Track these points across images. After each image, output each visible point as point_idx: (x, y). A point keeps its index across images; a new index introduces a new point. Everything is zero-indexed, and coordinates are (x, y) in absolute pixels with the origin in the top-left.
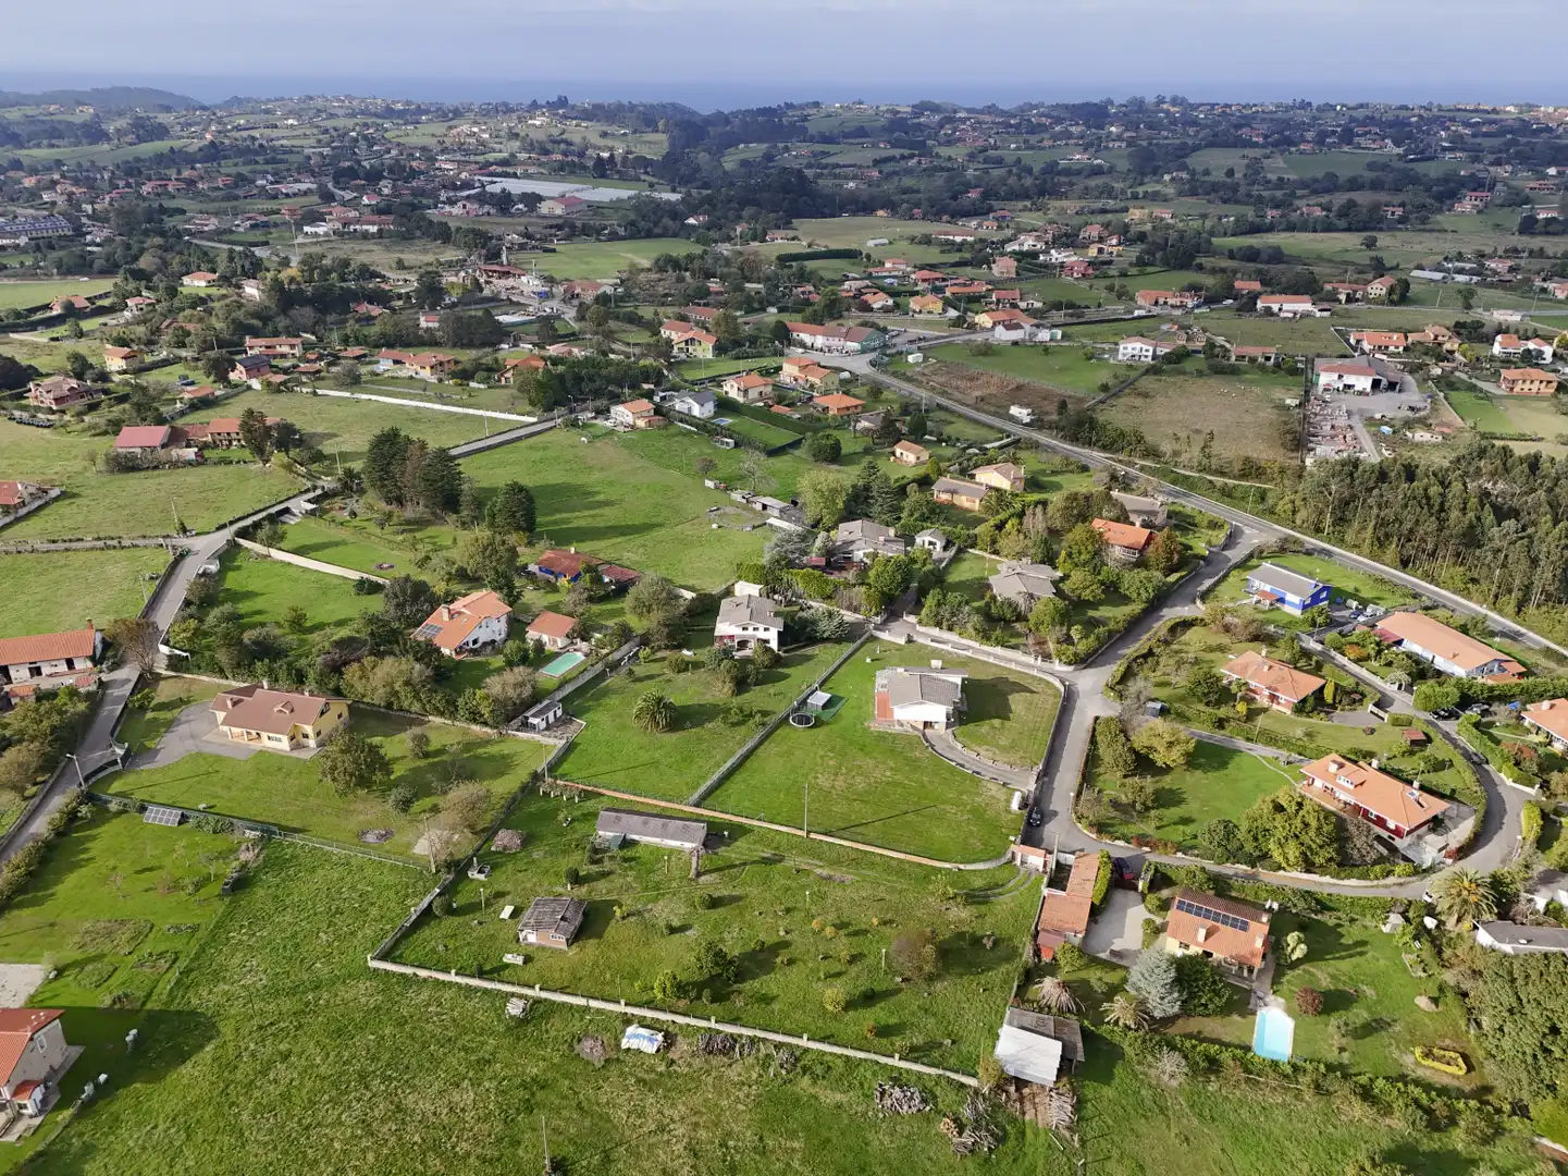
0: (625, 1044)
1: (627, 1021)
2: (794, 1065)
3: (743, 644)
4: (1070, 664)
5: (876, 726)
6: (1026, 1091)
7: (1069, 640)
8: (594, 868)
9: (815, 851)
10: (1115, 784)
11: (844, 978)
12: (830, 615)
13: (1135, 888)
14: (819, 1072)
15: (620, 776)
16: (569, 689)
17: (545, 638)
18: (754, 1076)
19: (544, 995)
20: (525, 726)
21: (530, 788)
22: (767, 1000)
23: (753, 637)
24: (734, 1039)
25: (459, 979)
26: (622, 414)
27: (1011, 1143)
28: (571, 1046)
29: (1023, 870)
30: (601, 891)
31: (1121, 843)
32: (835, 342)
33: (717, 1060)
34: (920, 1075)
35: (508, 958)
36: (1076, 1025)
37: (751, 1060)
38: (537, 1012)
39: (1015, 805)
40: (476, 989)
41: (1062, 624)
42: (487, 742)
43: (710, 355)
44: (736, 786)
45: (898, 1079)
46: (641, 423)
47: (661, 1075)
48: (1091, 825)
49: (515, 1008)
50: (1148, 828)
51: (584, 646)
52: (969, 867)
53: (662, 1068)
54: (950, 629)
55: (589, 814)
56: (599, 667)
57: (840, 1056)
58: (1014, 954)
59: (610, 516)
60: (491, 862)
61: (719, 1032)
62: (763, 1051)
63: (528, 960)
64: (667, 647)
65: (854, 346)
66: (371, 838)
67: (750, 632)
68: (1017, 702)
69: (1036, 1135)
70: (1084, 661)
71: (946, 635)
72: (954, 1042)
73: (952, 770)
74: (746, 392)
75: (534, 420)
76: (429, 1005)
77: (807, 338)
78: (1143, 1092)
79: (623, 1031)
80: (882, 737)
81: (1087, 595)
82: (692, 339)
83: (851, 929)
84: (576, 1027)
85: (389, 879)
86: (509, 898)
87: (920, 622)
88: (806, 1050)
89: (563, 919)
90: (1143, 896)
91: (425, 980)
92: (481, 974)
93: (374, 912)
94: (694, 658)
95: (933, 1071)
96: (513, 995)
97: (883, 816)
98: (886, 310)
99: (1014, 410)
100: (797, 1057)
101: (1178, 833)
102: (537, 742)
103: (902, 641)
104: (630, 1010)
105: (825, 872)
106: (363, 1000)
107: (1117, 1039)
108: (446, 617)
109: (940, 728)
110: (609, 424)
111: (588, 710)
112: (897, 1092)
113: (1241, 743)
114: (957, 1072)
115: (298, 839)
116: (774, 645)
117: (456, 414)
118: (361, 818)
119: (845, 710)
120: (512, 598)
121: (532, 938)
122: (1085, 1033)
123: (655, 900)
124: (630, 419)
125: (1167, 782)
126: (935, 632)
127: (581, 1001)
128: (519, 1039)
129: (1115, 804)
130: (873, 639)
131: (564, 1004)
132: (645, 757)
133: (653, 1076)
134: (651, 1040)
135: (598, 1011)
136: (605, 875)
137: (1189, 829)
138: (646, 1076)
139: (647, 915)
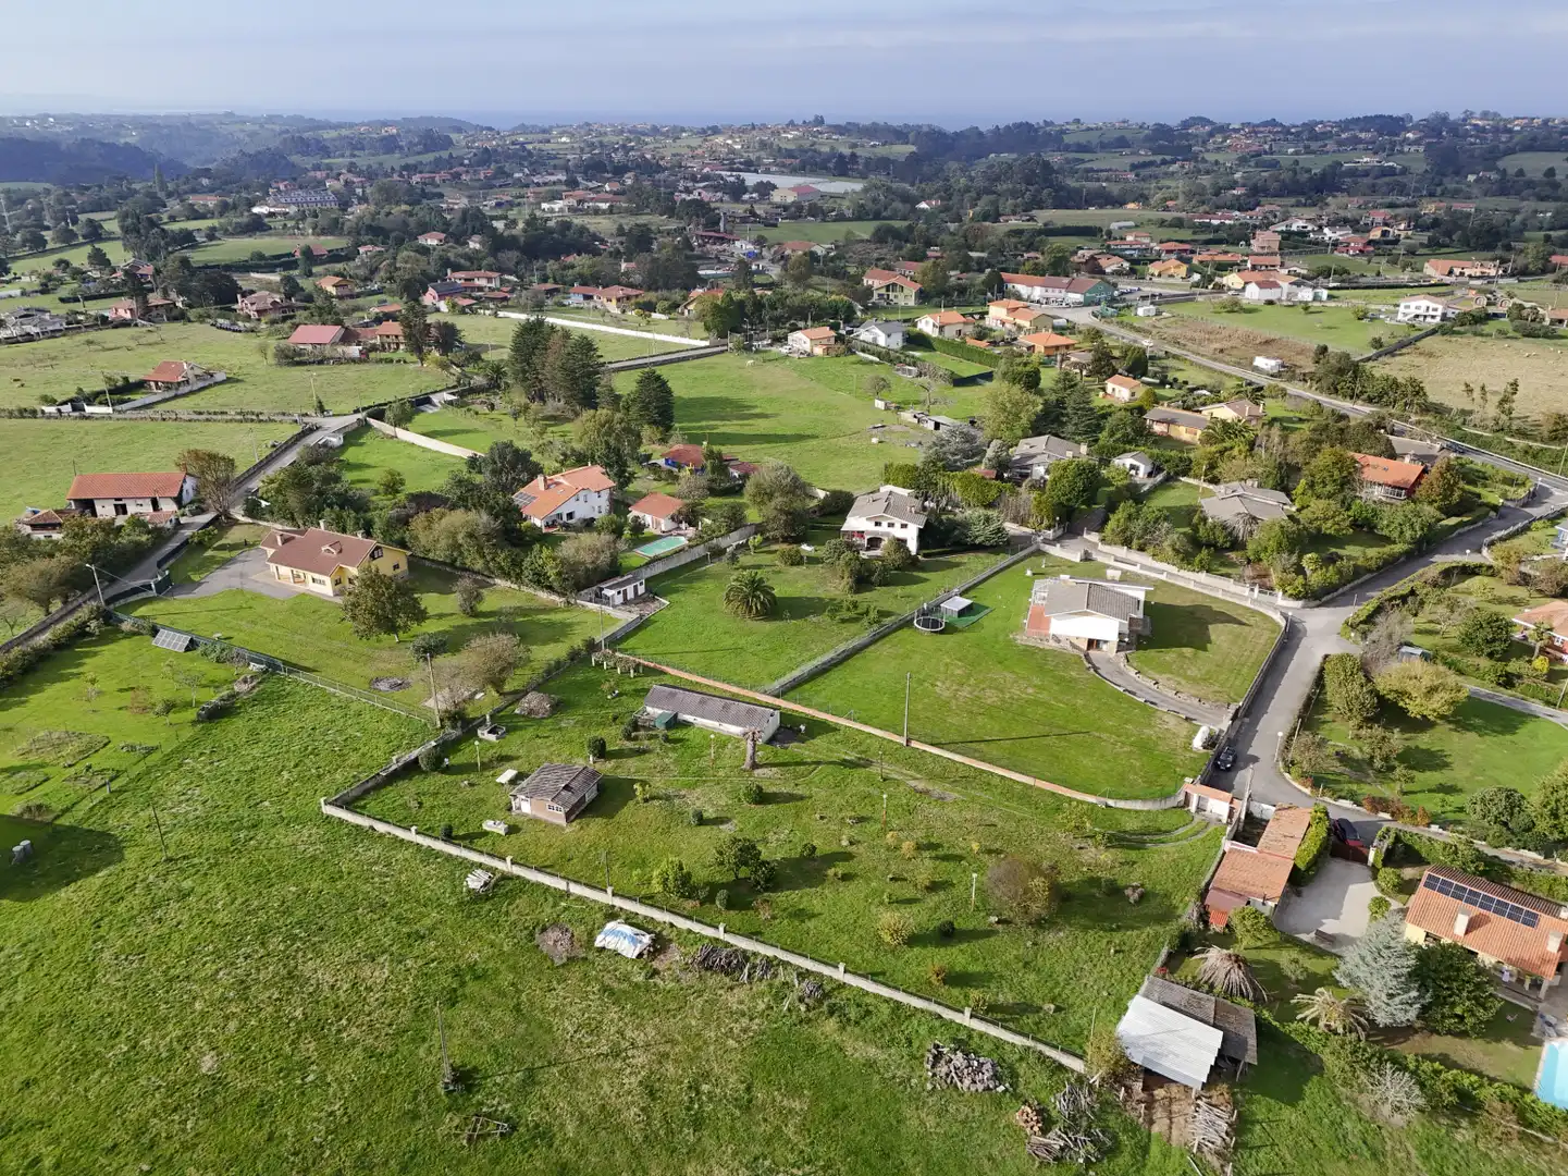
0: (599, 942)
1: (612, 914)
2: (820, 1002)
3: (874, 542)
4: (1296, 597)
5: (1021, 639)
6: (1159, 1093)
7: (1300, 570)
8: (630, 745)
9: (915, 762)
10: (1343, 734)
11: (915, 908)
12: (988, 520)
13: (1363, 859)
14: (852, 1016)
15: (692, 658)
16: (659, 569)
17: (648, 519)
18: (762, 1006)
19: (517, 870)
20: (599, 598)
21: (578, 658)
22: (801, 915)
23: (887, 534)
24: (746, 956)
25: (420, 840)
26: (800, 340)
27: (1124, 1159)
28: (532, 935)
29: (1198, 818)
30: (629, 768)
31: (1346, 803)
32: (1054, 294)
33: (713, 980)
34: (999, 1044)
35: (488, 825)
36: (1251, 1014)
37: (763, 986)
38: (501, 887)
39: (1198, 742)
40: (438, 854)
41: (1291, 552)
42: (554, 609)
43: (912, 303)
44: (835, 679)
45: (965, 1043)
46: (819, 351)
47: (637, 985)
48: (1304, 776)
49: (475, 881)
50: (1389, 791)
51: (691, 531)
52: (1121, 804)
53: (640, 979)
54: (1141, 549)
55: (642, 690)
56: (700, 551)
57: (887, 1001)
58: (1167, 915)
59: (761, 426)
60: (503, 723)
61: (727, 945)
62: (782, 978)
63: (513, 830)
64: (785, 540)
65: (1078, 297)
66: (383, 686)
67: (884, 528)
68: (1218, 632)
69: (1166, 1155)
70: (1318, 596)
71: (1135, 556)
72: (1058, 1009)
73: (1118, 697)
74: (941, 328)
75: (707, 343)
76: (375, 863)
77: (1023, 289)
78: (1347, 1125)
79: (604, 925)
80: (1029, 652)
81: (1328, 528)
82: (894, 285)
83: (941, 852)
84: (547, 913)
85: (386, 727)
86: (515, 763)
87: (1103, 540)
88: (842, 986)
89: (567, 788)
90: (1374, 871)
91: (381, 836)
92: (449, 836)
93: (354, 758)
94: (813, 554)
95: (1019, 1040)
96: (480, 866)
97: (1014, 735)
98: (1118, 273)
99: (1260, 362)
100: (825, 996)
101: (1433, 803)
102: (606, 614)
103: (1076, 558)
104: (618, 902)
105: (921, 786)
106: (302, 848)
107: (1312, 1045)
108: (542, 486)
109: (1109, 650)
110: (784, 350)
111: (676, 591)
112: (959, 1059)
113: (1537, 707)
114: (1055, 1047)
115: (302, 678)
116: (913, 546)
117: (627, 337)
118: (382, 665)
119: (989, 624)
120: (623, 478)
121: (526, 808)
122: (1262, 1028)
123: (692, 786)
124: (807, 347)
125: (1424, 740)
126: (1122, 552)
127: (561, 885)
128: (469, 917)
129: (1343, 757)
130: (1040, 553)
131: (539, 885)
132: (728, 642)
133: (625, 986)
134: (634, 941)
135: (580, 899)
136: (640, 752)
137: (1454, 800)
138: (615, 985)
139: (676, 801)
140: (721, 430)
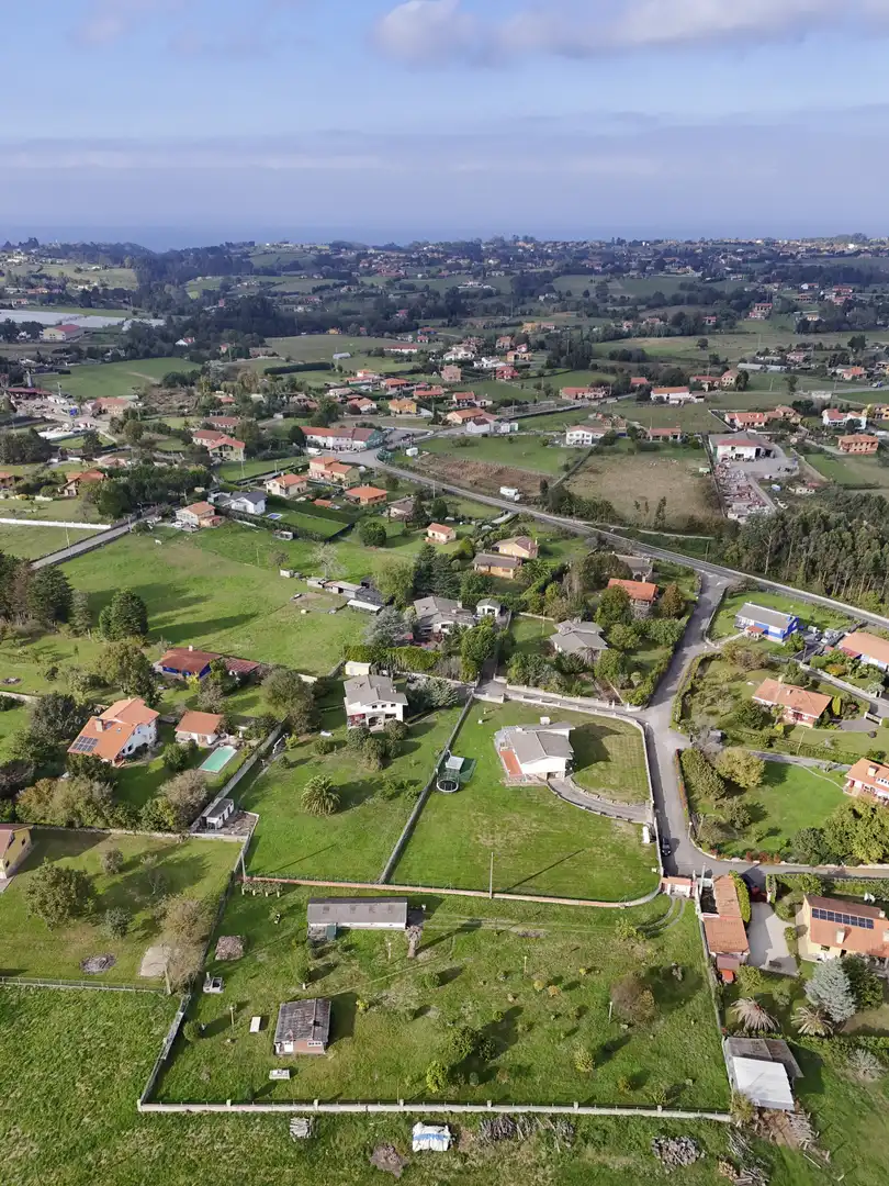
0: (416, 1147)
1: (410, 1121)
2: (574, 1136)
3: (373, 721)
4: (638, 705)
5: (510, 782)
6: (766, 1115)
7: (631, 685)
8: (320, 963)
9: (503, 911)
10: (714, 809)
11: (580, 1036)
12: (440, 684)
13: (764, 900)
14: (598, 1137)
15: (308, 864)
16: (232, 784)
17: (195, 736)
18: (544, 1154)
19: (323, 1109)
20: (205, 826)
21: (231, 890)
22: (522, 1071)
23: (381, 713)
24: (512, 1118)
25: (234, 1109)
26: (188, 516)
27: (779, 1172)
28: (366, 1159)
29: (673, 898)
30: (334, 985)
31: (736, 860)
32: (343, 442)
33: (505, 1145)
34: (681, 1122)
35: (274, 1075)
36: (783, 1043)
37: (534, 1139)
38: (323, 1128)
39: (647, 839)
40: (254, 1115)
41: (623, 672)
42: (173, 848)
43: (242, 458)
44: (413, 856)
45: (668, 1131)
46: (206, 523)
47: (460, 1172)
48: (712, 848)
49: (300, 1129)
50: (749, 842)
51: (231, 739)
52: (632, 904)
53: (458, 1165)
54: (536, 686)
55: (295, 907)
56: (254, 758)
57: (609, 1117)
58: (700, 982)
59: (205, 612)
60: (221, 971)
61: (495, 1115)
62: (542, 1128)
63: (293, 1073)
64: (307, 731)
65: (360, 444)
66: (94, 968)
67: (379, 709)
68: (609, 743)
69: (793, 1158)
70: (648, 702)
71: (533, 691)
72: (694, 1081)
73: (584, 814)
74: (287, 490)
75: (109, 527)
76: (213, 1143)
77: (320, 440)
78: (851, 1093)
79: (410, 1133)
80: (518, 791)
81: (629, 644)
82: (225, 445)
83: (566, 982)
84: (363, 1136)
85: (128, 1008)
86: (250, 1008)
87: (510, 682)
88: (578, 1117)
89: (316, 1023)
90: (773, 906)
91: (200, 1116)
92: (255, 1098)
93: (123, 1048)
94: (333, 738)
95: (692, 1115)
96: (291, 1115)
97: (545, 866)
98: (373, 412)
99: (504, 491)
100: (579, 1133)
101: (773, 844)
102: (222, 842)
103: (501, 701)
104: (408, 1109)
105: (520, 930)
106: (145, 1151)
107: (815, 1048)
108: (99, 726)
109: (561, 777)
110: (177, 525)
111: (256, 801)
112: (673, 1146)
113: (788, 758)
114: (711, 1111)
115: (19, 982)
116: (400, 717)
117: (30, 527)
118: (77, 946)
119: (479, 770)
120: (153, 703)
121: (289, 1048)
122: (793, 1048)
123: (387, 985)
124: (195, 520)
125: (748, 798)
126: (524, 689)
127: (360, 1108)
128: (313, 1163)
129: (720, 826)
130: (478, 701)
131: (343, 1114)
132: (324, 841)
133: (452, 1175)
134: (440, 1137)
135: (379, 1115)
136: (330, 968)
137: (781, 839)
138: (446, 1177)
139: (385, 1003)
140: (178, 622)
